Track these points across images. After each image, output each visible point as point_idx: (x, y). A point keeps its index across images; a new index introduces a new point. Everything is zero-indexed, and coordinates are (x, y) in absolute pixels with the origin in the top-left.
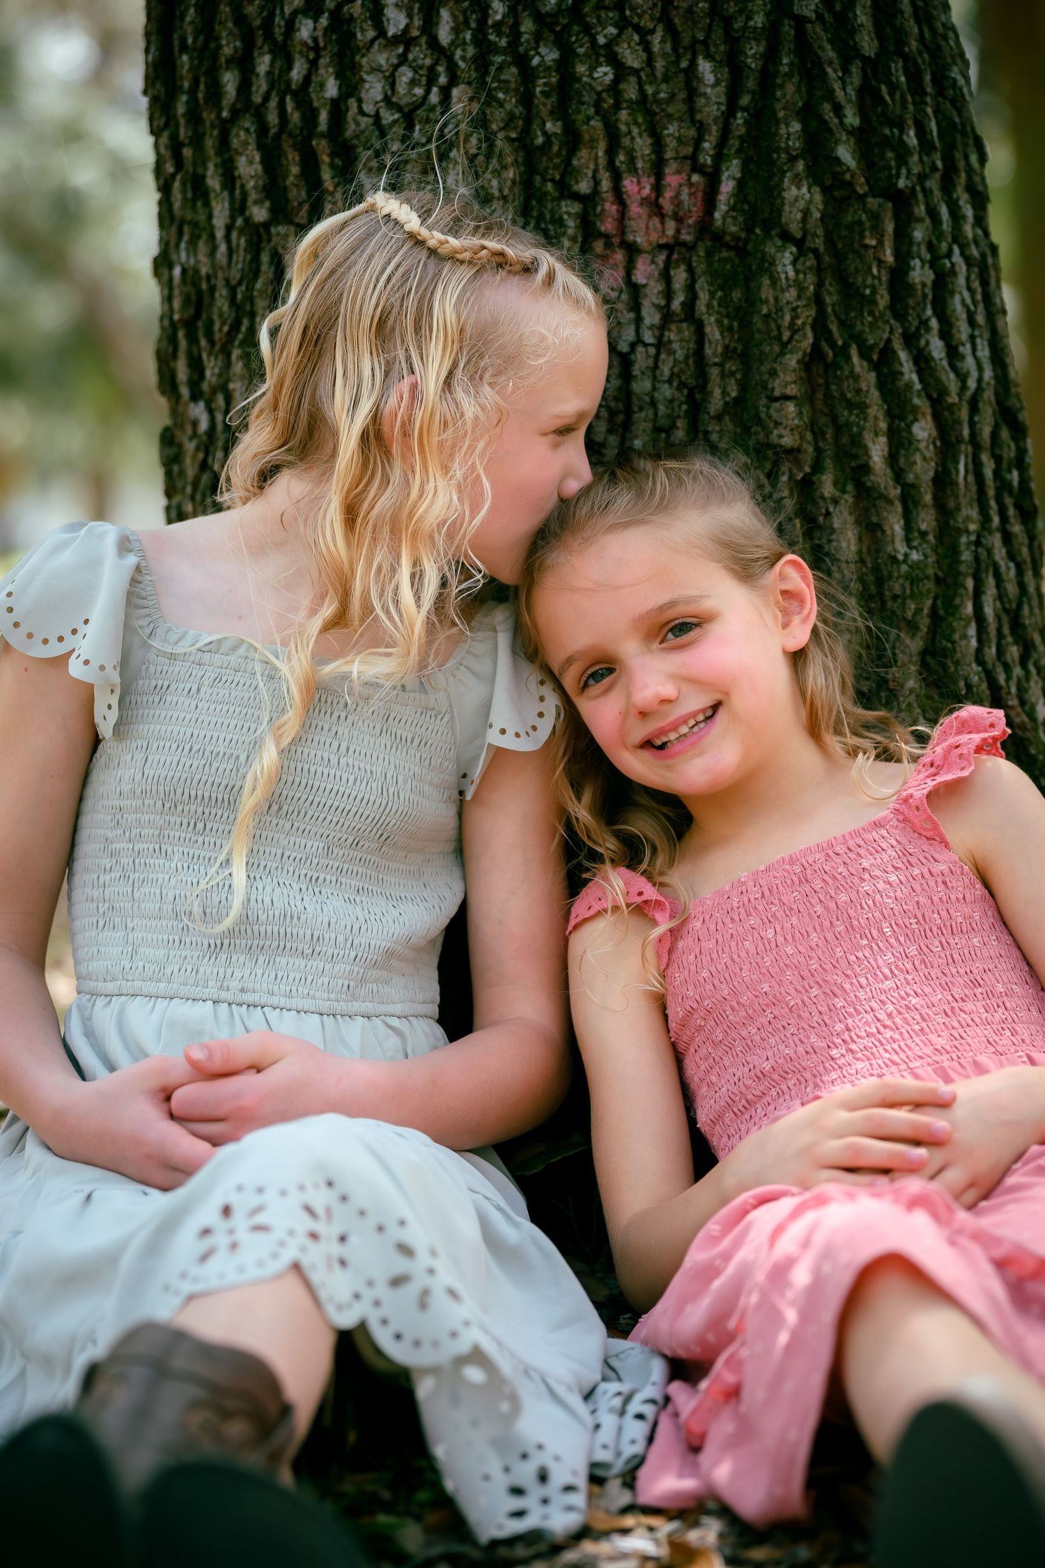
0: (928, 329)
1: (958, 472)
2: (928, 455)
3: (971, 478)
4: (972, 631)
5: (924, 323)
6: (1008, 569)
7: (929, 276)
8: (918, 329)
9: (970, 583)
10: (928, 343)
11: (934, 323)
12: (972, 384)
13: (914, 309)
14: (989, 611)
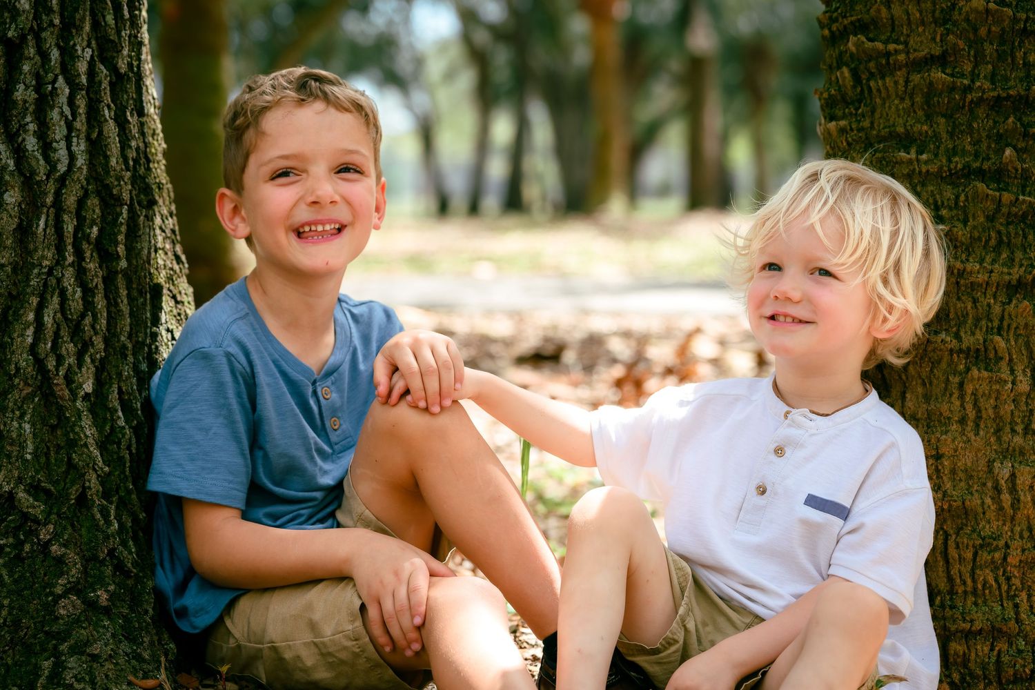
0: (26, 131)
1: (38, 225)
2: (13, 214)
3: (50, 231)
4: (30, 331)
5: (23, 127)
6: (74, 292)
7: (32, 96)
8: (18, 130)
9: (35, 301)
10: (24, 140)
11: (32, 127)
12: (62, 168)
13: (16, 116)
14: (48, 319)
